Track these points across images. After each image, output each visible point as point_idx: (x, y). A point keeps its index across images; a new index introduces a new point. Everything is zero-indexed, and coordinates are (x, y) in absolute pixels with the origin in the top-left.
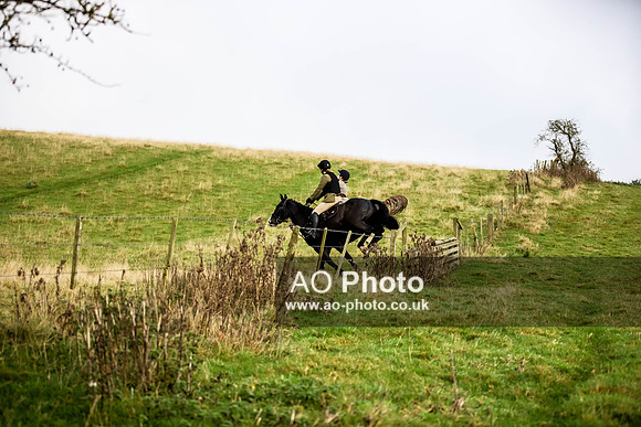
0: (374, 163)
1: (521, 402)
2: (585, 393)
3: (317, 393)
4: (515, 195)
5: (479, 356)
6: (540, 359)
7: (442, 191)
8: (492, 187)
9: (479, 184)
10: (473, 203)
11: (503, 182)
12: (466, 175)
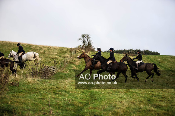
0: (34, 45)
1: (69, 112)
2: (87, 109)
3: (12, 109)
4: (72, 54)
5: (58, 99)
6: (75, 100)
7: (52, 53)
8: (65, 52)
9: (62, 51)
10: (60, 56)
11: (69, 51)
12: (59, 49)
